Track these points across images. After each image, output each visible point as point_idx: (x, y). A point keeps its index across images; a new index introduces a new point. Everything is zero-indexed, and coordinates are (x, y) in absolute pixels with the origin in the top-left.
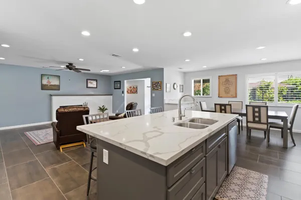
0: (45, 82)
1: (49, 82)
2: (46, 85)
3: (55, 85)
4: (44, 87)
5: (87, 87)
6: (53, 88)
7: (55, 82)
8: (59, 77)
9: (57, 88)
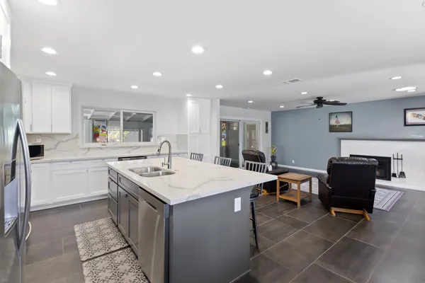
0: (333, 122)
1: (337, 122)
2: (334, 126)
3: (345, 125)
4: (332, 129)
5: (405, 125)
6: (344, 128)
7: (345, 121)
8: (350, 113)
9: (349, 128)
